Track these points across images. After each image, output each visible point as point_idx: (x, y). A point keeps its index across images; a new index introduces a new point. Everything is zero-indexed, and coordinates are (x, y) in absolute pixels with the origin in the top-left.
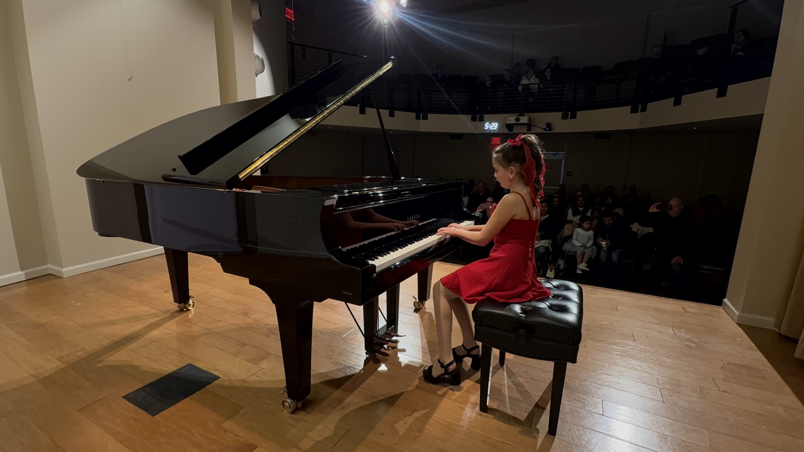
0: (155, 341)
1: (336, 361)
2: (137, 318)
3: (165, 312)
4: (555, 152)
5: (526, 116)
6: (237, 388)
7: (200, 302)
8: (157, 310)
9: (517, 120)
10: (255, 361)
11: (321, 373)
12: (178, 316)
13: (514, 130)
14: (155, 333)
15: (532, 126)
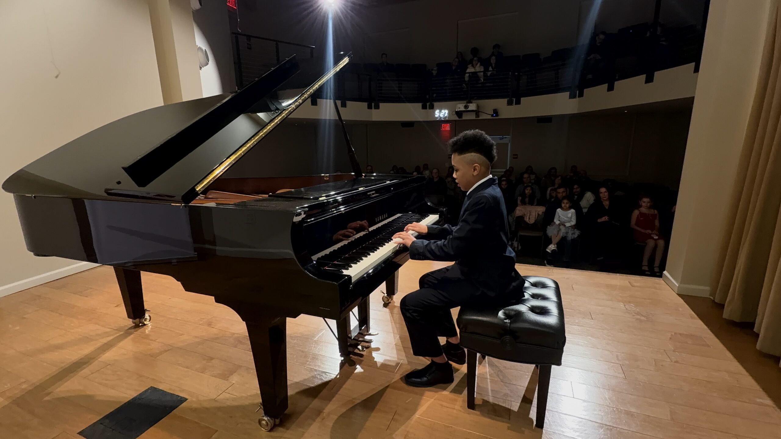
0: (110, 364)
1: (311, 367)
2: (87, 339)
3: (118, 330)
4: (502, 136)
5: (474, 103)
6: (207, 409)
7: (156, 314)
8: (109, 328)
9: (466, 107)
10: (225, 376)
11: (297, 383)
12: (133, 333)
13: (463, 116)
14: (108, 356)
15: (480, 113)
